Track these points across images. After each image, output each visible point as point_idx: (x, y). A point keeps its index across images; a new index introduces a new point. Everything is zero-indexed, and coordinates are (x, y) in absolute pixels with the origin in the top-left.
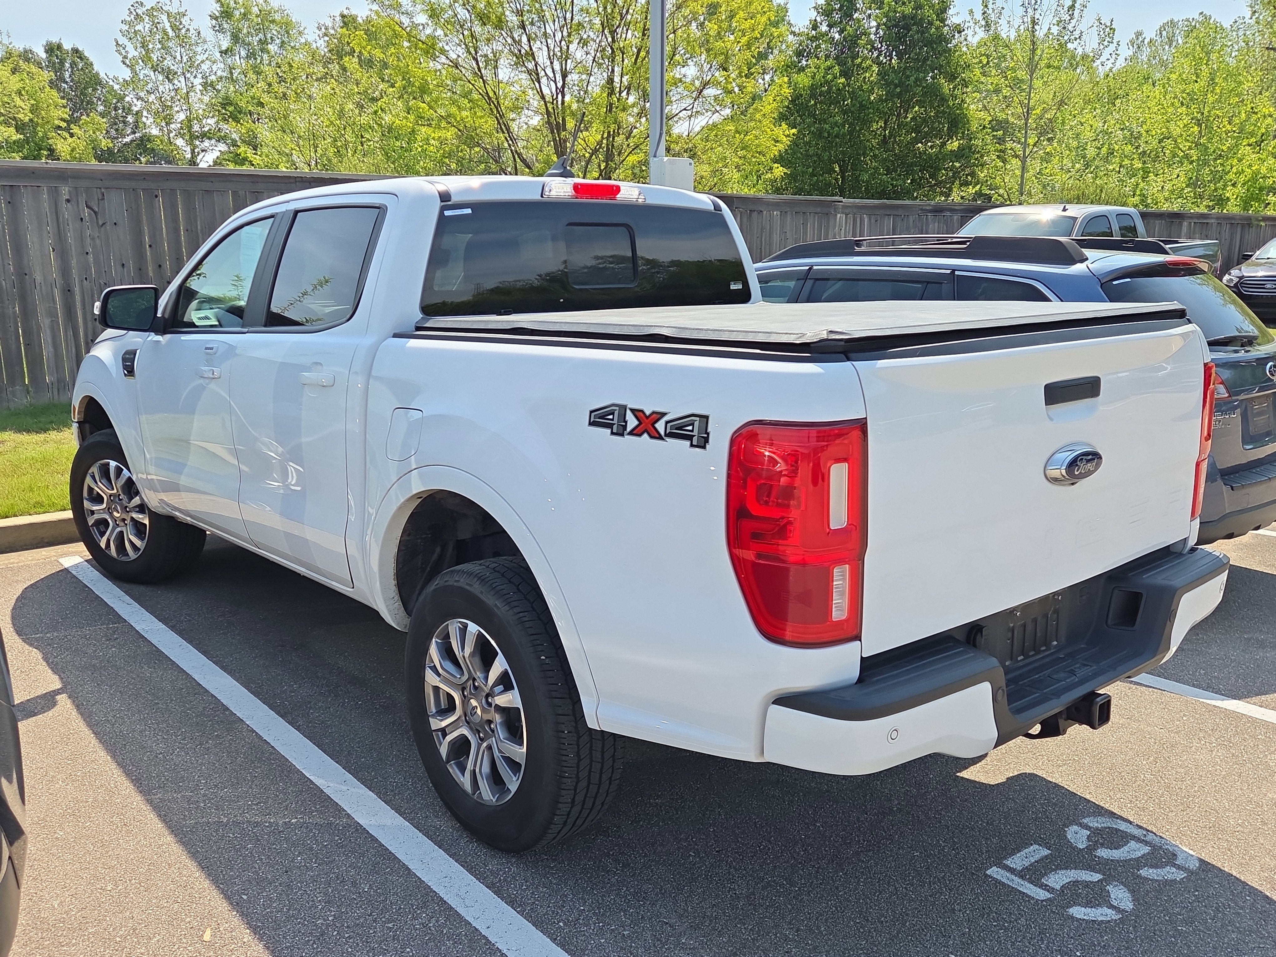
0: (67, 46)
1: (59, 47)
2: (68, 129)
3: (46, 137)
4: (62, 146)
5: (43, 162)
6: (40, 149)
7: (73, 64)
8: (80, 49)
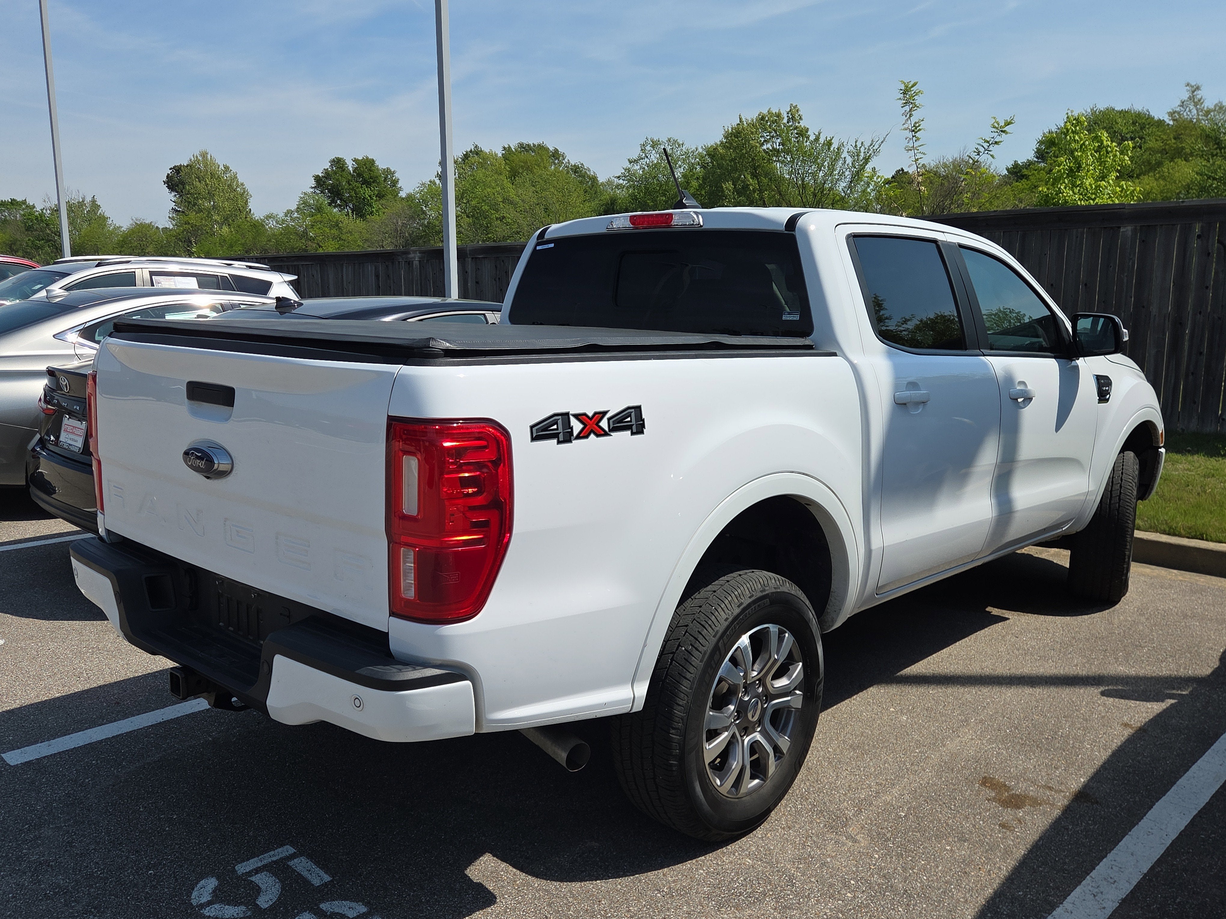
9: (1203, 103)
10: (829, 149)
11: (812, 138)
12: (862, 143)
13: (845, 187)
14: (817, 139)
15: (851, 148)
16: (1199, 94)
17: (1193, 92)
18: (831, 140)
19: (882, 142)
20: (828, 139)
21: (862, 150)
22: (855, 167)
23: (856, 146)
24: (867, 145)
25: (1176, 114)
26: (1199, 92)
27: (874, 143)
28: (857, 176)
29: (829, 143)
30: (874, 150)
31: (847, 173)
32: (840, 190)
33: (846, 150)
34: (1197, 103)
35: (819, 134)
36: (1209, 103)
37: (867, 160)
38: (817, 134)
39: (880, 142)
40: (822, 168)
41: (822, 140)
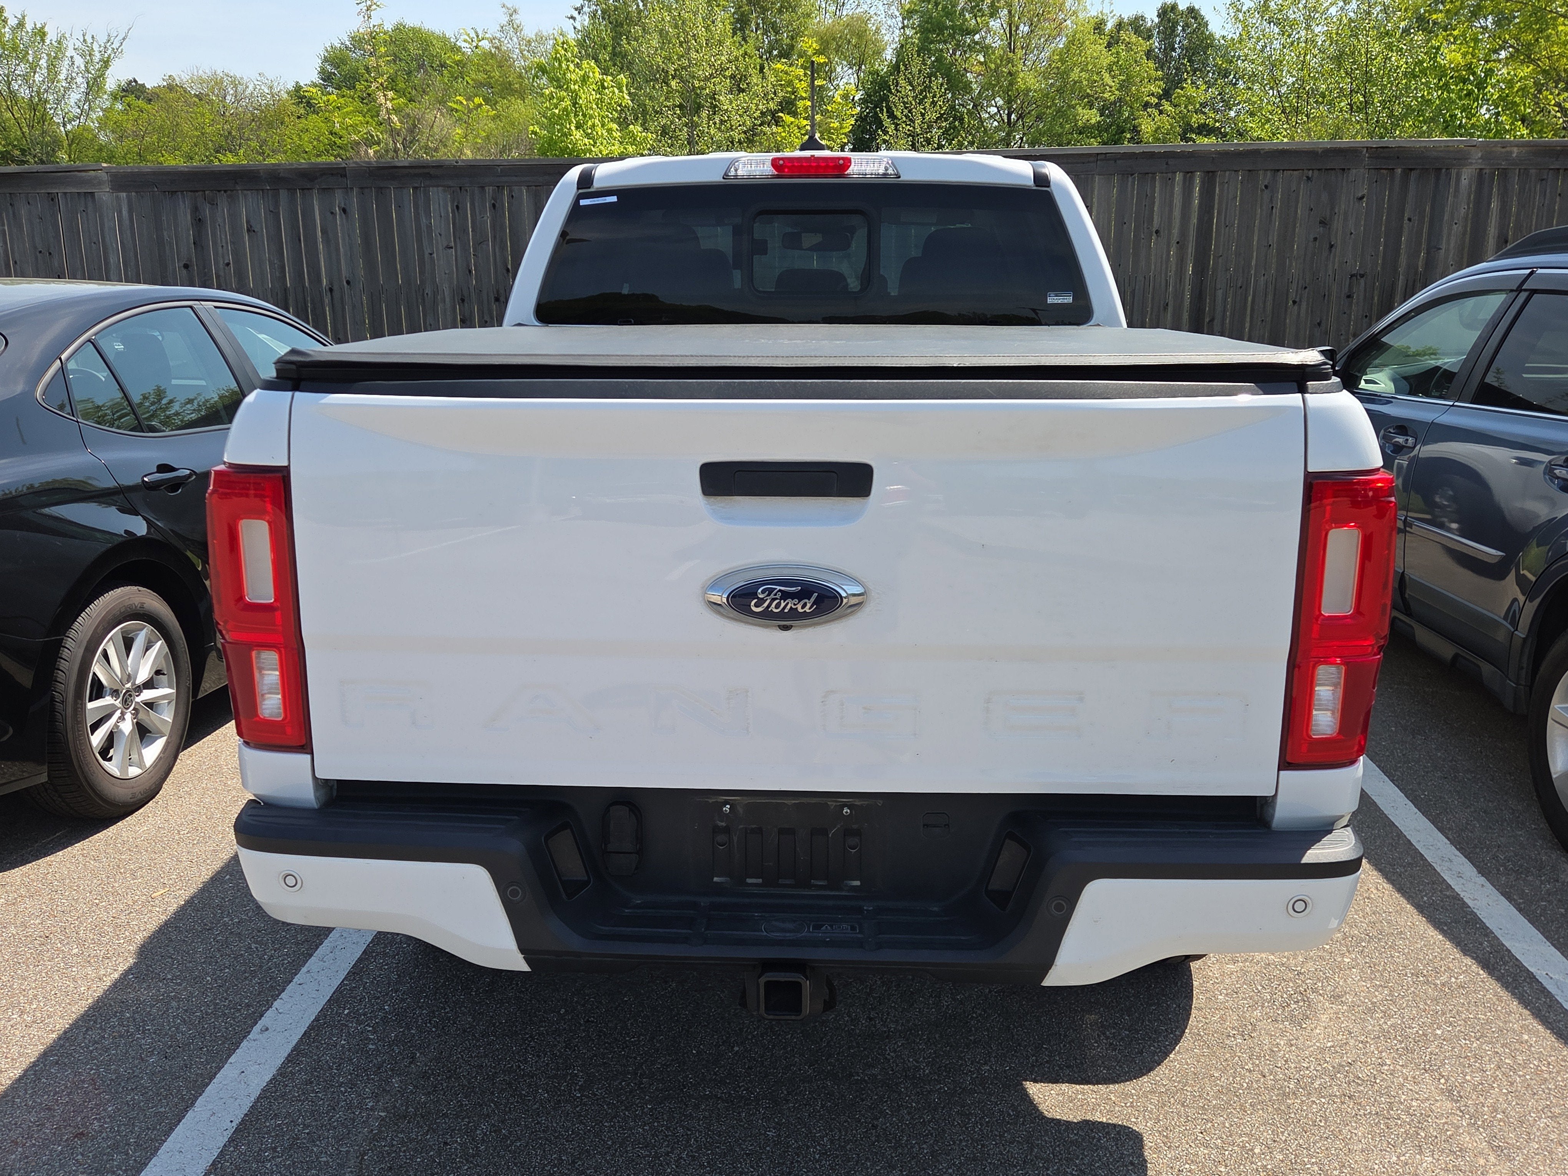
0: (1182, 6)
1: (1174, 7)
2: (1157, 106)
3: (1133, 117)
4: (1147, 126)
5: (1126, 146)
6: (1123, 132)
7: (1186, 25)
8: (1197, 7)
9: (522, 30)
10: (43, 41)
11: (12, 22)
12: (93, 37)
13: (80, 101)
14: (21, 25)
15: (78, 44)
16: (518, 19)
17: (511, 15)
18: (43, 28)
19: (124, 39)
20: (38, 26)
21: (96, 47)
22: (89, 72)
23: (84, 40)
24: (102, 39)
25: (497, 41)
26: (517, 16)
27: (112, 39)
28: (95, 86)
29: (41, 33)
30: (113, 49)
31: (79, 80)
32: (72, 104)
33: (71, 47)
34: (517, 29)
35: (24, 17)
36: (529, 32)
37: (106, 63)
38: (20, 17)
39: (120, 37)
40: (38, 70)
41: (29, 27)
